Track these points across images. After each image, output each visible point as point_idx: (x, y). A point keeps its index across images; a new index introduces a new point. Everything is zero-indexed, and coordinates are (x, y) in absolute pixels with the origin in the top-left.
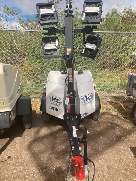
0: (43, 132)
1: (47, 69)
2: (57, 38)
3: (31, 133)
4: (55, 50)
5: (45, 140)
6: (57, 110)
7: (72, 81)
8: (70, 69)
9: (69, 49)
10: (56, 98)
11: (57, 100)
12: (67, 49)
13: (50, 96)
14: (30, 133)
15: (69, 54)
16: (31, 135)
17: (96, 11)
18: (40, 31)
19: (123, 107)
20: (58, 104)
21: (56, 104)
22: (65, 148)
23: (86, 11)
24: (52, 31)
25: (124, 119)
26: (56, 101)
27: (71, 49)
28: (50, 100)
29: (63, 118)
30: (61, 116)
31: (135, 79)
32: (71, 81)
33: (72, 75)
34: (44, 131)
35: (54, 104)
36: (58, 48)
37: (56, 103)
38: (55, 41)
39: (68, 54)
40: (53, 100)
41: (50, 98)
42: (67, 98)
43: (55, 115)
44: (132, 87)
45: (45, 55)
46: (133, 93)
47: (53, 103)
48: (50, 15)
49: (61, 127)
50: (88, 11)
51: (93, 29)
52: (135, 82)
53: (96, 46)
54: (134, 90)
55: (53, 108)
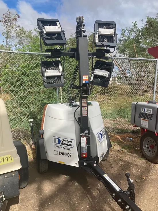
0: (48, 189)
1: (28, 100)
2: (60, 62)
3: (31, 195)
4: (59, 77)
5: (57, 201)
6: (67, 155)
7: (87, 115)
8: (84, 100)
9: (86, 77)
10: (65, 140)
11: (66, 141)
12: (83, 77)
13: (54, 138)
14: (29, 193)
15: (86, 82)
16: (32, 197)
17: (111, 34)
18: (18, 52)
19: (121, 140)
20: (69, 146)
21: (64, 147)
22: (90, 207)
23: (100, 32)
24: (56, 53)
25: (130, 153)
26: (64, 143)
27: (88, 77)
28: (54, 143)
29: (77, 166)
30: (74, 162)
31: (142, 108)
32: (84, 115)
33: (86, 108)
34: (48, 187)
35: (62, 148)
36: (63, 75)
37: (66, 146)
38: (58, 66)
39: (84, 82)
40: (59, 143)
41: (55, 140)
42: (83, 138)
43: (64, 163)
44: (139, 117)
45: (46, 83)
46: (142, 124)
47: (59, 146)
48: (57, 34)
49: (67, 177)
50: (102, 33)
51: (106, 53)
52: (142, 111)
53: (108, 73)
54: (142, 120)
55: (61, 153)
